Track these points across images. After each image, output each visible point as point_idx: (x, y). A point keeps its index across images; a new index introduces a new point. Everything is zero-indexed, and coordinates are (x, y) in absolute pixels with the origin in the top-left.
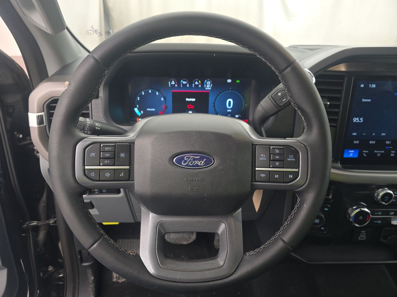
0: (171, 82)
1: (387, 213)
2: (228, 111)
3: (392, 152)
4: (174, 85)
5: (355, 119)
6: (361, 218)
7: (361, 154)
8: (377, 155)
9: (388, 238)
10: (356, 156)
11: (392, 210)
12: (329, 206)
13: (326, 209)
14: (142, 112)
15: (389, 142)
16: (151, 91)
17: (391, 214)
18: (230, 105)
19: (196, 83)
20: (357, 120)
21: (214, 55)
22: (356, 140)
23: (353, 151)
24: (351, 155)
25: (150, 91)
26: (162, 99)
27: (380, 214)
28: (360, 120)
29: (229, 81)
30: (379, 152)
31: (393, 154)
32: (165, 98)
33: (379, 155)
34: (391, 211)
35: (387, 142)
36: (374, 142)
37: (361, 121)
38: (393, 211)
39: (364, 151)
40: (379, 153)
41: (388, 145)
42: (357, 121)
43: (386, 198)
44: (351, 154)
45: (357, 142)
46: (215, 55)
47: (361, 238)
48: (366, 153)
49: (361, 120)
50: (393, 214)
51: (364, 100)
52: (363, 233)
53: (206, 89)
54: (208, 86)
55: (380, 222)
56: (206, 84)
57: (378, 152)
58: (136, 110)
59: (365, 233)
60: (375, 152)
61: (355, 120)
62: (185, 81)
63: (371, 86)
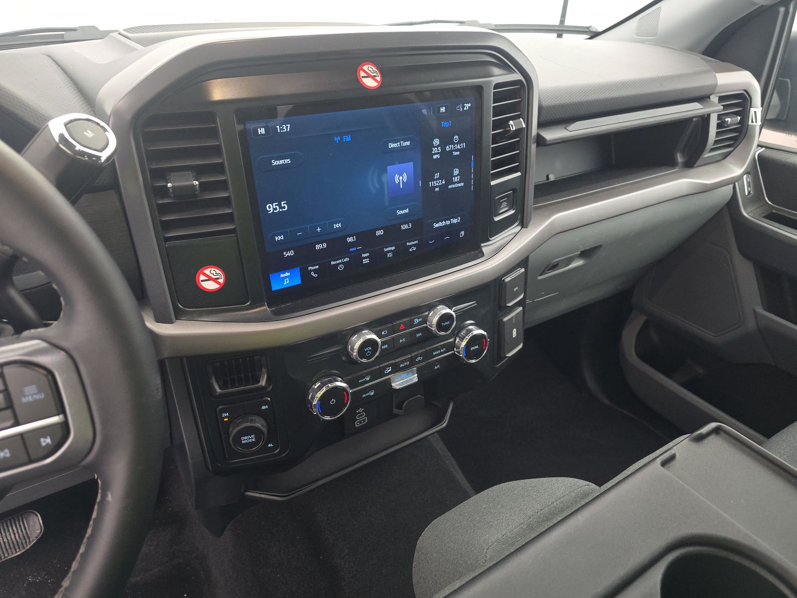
1: (381, 373)
3: (363, 255)
5: (270, 207)
6: (333, 401)
7: (305, 275)
8: (339, 268)
9: (404, 405)
10: (298, 281)
11: (386, 364)
12: (269, 399)
13: (264, 408)
15: (354, 239)
17: (387, 372)
20: (274, 207)
22: (288, 250)
23: (287, 274)
24: (286, 283)
27: (368, 379)
28: (281, 207)
30: (340, 261)
31: (366, 260)
33: (341, 268)
34: (385, 368)
35: (350, 240)
36: (325, 245)
37: (284, 207)
38: (388, 366)
39: (310, 268)
40: (340, 263)
41: (352, 244)
42: (276, 209)
43: (367, 351)
44: (286, 279)
45: (291, 253)
47: (360, 423)
48: (315, 271)
49: (283, 205)
50: (390, 370)
51: (276, 163)
52: (359, 413)
55: (372, 394)
57: (338, 262)
59: (363, 411)
60: (333, 263)
61: (272, 209)
63: (280, 129)
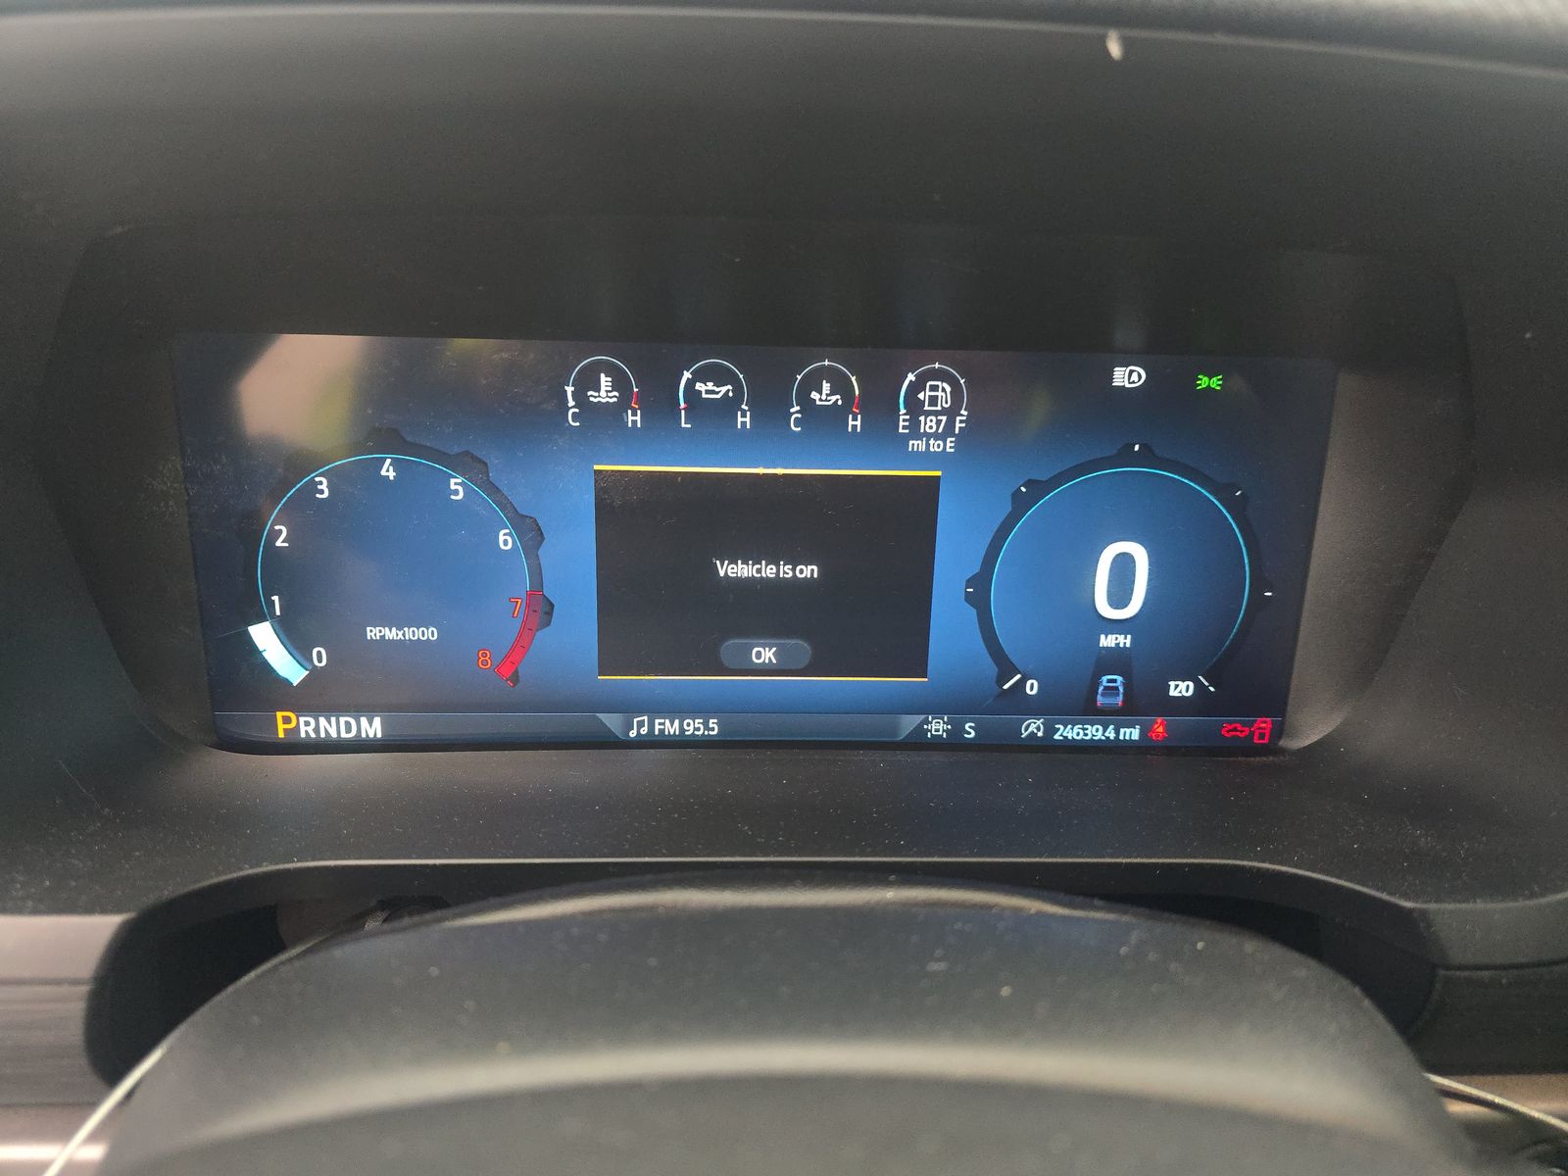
0: (588, 382)
2: (1107, 641)
4: (616, 411)
14: (320, 656)
16: (395, 463)
18: (1120, 594)
19: (824, 396)
21: (1115, 49)
25: (388, 471)
26: (505, 540)
29: (1127, 377)
32: (531, 533)
46: (1127, 44)
53: (917, 445)
54: (928, 424)
56: (915, 408)
58: (264, 636)
62: (719, 376)
